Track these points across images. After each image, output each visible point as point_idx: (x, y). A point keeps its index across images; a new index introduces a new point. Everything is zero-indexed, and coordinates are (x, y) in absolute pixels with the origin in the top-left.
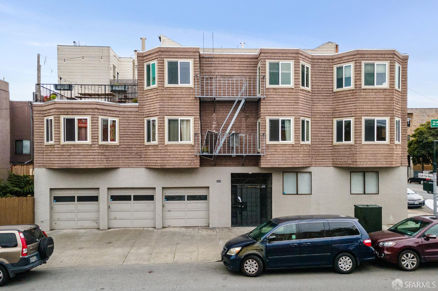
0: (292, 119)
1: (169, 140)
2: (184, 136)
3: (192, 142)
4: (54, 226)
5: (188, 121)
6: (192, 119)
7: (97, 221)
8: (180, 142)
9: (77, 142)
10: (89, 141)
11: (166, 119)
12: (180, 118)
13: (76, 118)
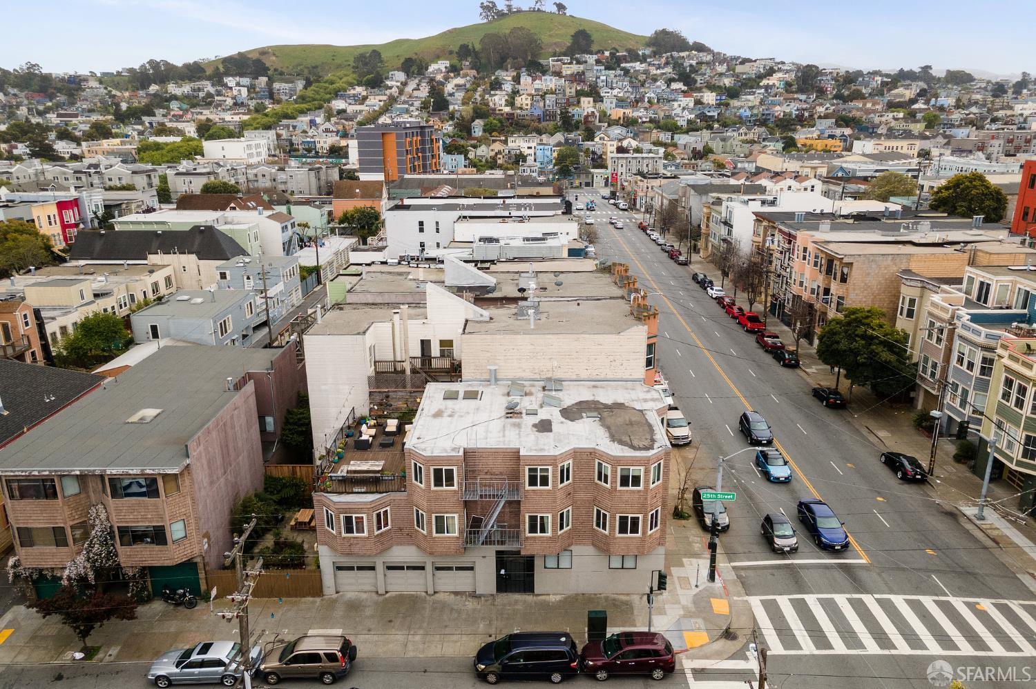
0: (550, 516)
1: (437, 532)
2: (450, 529)
3: (457, 534)
4: (338, 589)
5: (453, 518)
6: (456, 516)
7: (376, 585)
8: (446, 534)
9: (355, 534)
10: (366, 534)
11: (434, 516)
12: (446, 515)
13: (354, 516)
